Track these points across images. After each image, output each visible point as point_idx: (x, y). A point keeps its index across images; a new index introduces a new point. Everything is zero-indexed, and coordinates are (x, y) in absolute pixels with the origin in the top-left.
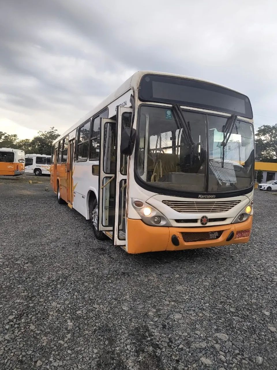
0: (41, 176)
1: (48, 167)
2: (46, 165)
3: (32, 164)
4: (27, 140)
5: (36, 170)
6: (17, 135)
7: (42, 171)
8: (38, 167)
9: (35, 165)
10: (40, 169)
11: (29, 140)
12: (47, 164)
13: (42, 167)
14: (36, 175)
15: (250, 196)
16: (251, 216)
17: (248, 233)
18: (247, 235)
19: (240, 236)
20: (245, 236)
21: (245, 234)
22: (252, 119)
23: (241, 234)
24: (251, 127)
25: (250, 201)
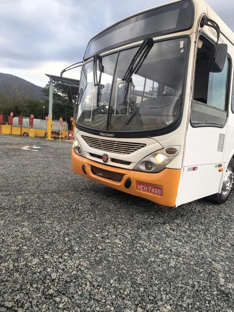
15: (163, 140)
16: (166, 169)
17: (159, 191)
18: (158, 192)
19: (145, 189)
20: (154, 193)
21: (154, 191)
22: (190, 28)
23: (147, 188)
24: (181, 42)
25: (162, 148)
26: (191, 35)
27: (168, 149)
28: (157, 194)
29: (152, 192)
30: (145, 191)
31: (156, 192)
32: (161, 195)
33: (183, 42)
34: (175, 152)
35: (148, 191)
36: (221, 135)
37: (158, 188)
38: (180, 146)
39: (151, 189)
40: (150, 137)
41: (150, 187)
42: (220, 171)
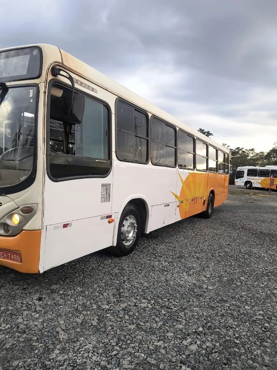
0: (252, 189)
1: (259, 180)
2: (257, 178)
3: (243, 177)
4: (261, 153)
5: (247, 183)
6: (254, 149)
7: (253, 184)
8: (249, 180)
9: (246, 178)
10: (250, 182)
11: (264, 153)
12: (258, 176)
13: (253, 179)
14: (247, 188)
15: (17, 198)
16: (24, 231)
17: (18, 257)
18: (17, 259)
19: (5, 256)
20: (14, 260)
21: (14, 257)
22: (39, 77)
23: (7, 254)
24: (30, 91)
25: (18, 207)
26: (40, 84)
27: (23, 208)
28: (17, 261)
29: (12, 259)
30: (5, 258)
31: (16, 259)
32: (20, 261)
33: (32, 91)
34: (32, 211)
35: (8, 258)
36: (103, 185)
37: (17, 254)
38: (37, 204)
39: (11, 256)
40: (4, 194)
41: (8, 253)
42: (109, 222)
